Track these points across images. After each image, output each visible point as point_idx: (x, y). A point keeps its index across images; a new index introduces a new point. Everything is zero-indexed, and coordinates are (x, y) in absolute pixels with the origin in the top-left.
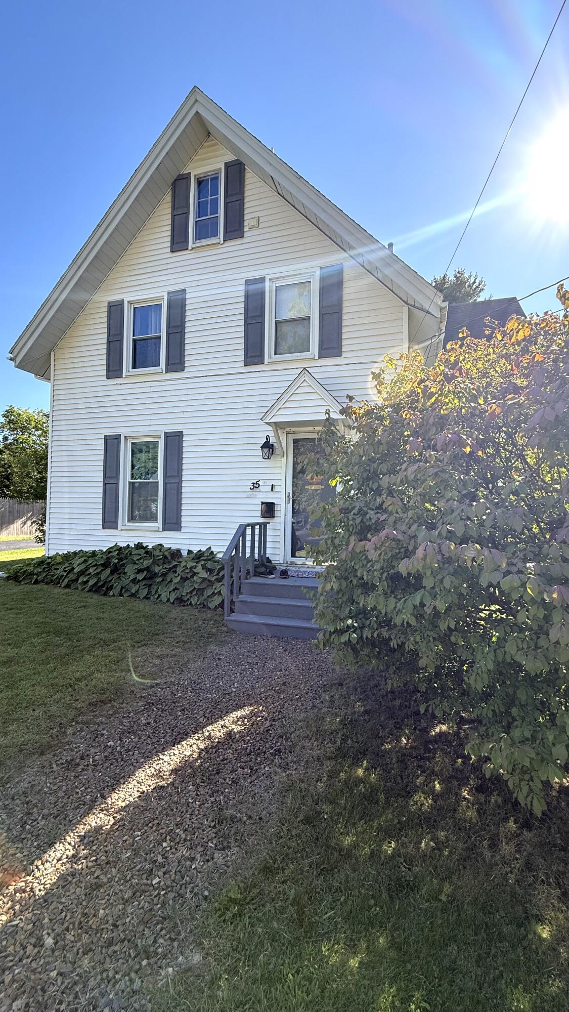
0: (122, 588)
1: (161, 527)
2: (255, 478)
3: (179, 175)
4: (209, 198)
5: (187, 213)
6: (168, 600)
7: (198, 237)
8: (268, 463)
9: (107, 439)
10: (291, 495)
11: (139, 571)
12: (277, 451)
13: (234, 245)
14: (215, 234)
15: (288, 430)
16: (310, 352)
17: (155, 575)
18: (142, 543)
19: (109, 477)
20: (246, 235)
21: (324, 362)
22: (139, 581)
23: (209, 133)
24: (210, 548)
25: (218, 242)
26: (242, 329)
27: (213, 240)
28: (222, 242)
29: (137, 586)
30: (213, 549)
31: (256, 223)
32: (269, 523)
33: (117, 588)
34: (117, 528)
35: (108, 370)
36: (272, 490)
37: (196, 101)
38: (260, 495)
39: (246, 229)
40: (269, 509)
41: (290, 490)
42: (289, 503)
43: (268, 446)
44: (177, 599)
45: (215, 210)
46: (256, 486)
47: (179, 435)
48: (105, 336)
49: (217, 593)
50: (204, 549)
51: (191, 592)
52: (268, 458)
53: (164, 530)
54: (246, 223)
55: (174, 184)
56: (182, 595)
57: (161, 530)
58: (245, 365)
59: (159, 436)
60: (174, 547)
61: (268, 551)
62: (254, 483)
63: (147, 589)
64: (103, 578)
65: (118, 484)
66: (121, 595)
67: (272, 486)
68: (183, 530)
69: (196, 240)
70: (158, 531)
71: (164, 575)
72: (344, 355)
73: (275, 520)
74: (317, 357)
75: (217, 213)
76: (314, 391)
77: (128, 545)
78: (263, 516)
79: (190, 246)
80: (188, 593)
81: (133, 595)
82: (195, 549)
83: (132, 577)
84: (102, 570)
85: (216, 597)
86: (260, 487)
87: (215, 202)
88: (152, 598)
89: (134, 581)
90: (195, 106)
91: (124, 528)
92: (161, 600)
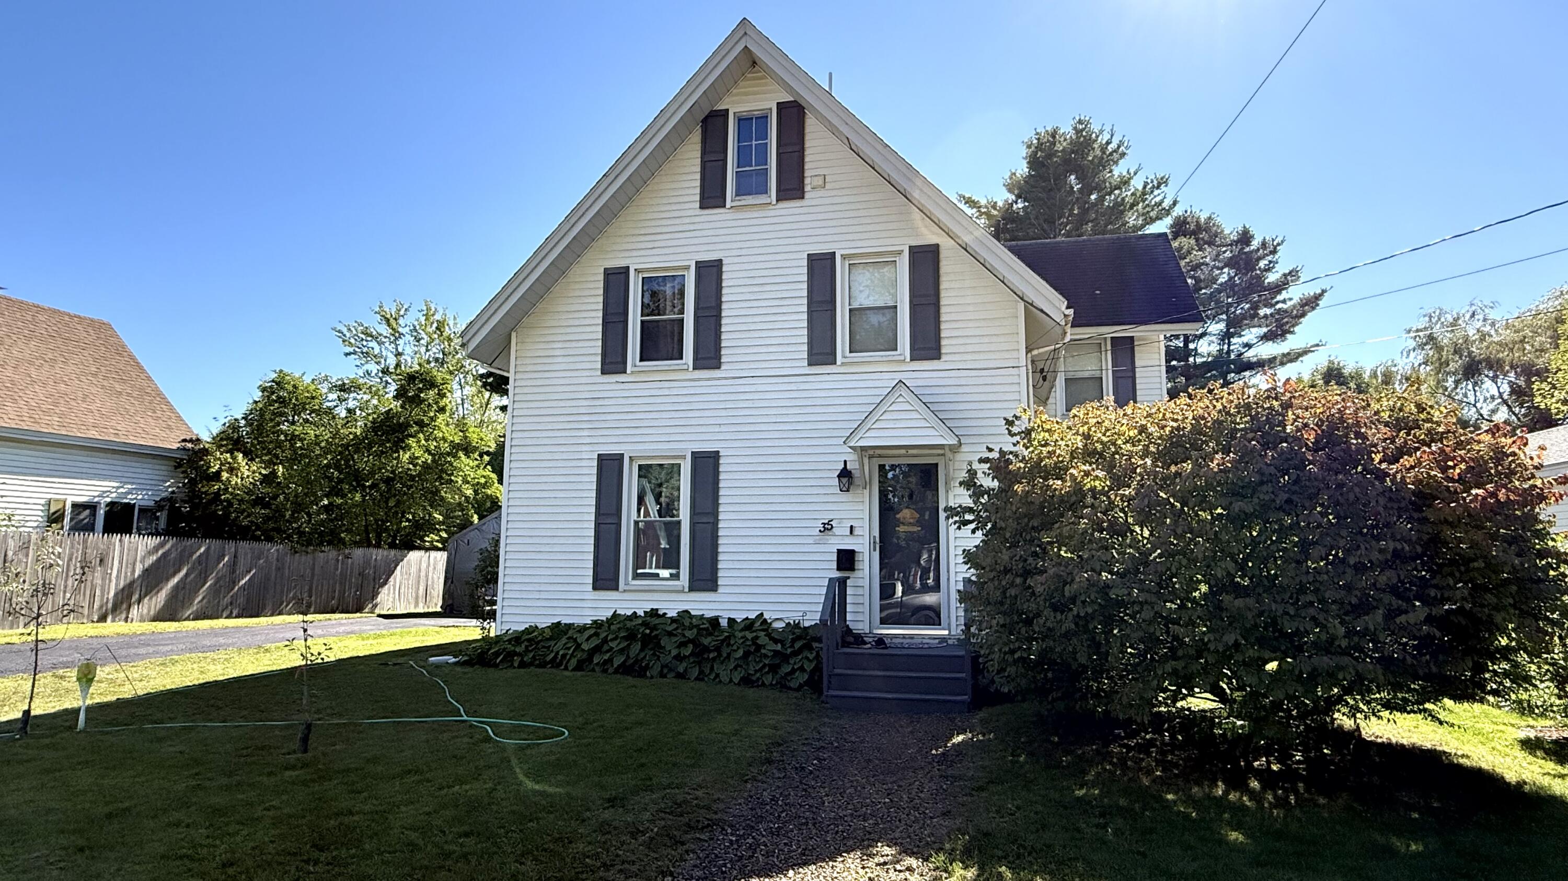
0: (663, 667)
1: (687, 585)
2: (826, 517)
3: (712, 111)
4: (754, 143)
5: (725, 161)
6: (731, 681)
7: (739, 193)
8: (845, 497)
9: (603, 460)
10: (878, 540)
11: (683, 645)
12: (857, 481)
13: (790, 207)
14: (765, 191)
15: (871, 452)
16: (898, 352)
17: (706, 649)
18: (657, 610)
19: (603, 514)
20: (807, 195)
21: (918, 365)
22: (685, 657)
23: (754, 62)
24: (762, 614)
25: (769, 201)
26: (805, 316)
27: (762, 199)
28: (774, 202)
29: (684, 664)
30: (766, 616)
31: (821, 182)
32: (849, 578)
33: (655, 667)
34: (617, 589)
35: (603, 363)
36: (851, 532)
37: (746, 33)
38: (833, 540)
39: (807, 188)
40: (846, 560)
41: (876, 533)
42: (875, 550)
43: (845, 474)
44: (742, 679)
45: (764, 160)
46: (827, 528)
47: (715, 456)
48: (600, 314)
49: (798, 669)
50: (752, 616)
51: (761, 669)
52: (848, 491)
53: (691, 589)
54: (807, 181)
55: (705, 121)
56: (749, 674)
57: (687, 590)
58: (809, 365)
59: (684, 457)
60: (709, 614)
61: (849, 617)
62: (824, 524)
63: (697, 668)
64: (632, 655)
65: (619, 525)
66: (663, 676)
67: (852, 527)
68: (720, 590)
69: (737, 195)
70: (683, 591)
71: (718, 649)
72: (944, 358)
73: (857, 574)
74: (908, 359)
75: (766, 164)
76: (912, 408)
77: (635, 613)
78: (839, 569)
79: (729, 204)
80: (756, 671)
81: (680, 676)
82: (739, 616)
83: (674, 652)
84: (629, 645)
85: (797, 674)
86: (834, 530)
87: (763, 151)
88: (706, 679)
89: (678, 658)
90: (743, 40)
91: (627, 588)
92: (720, 681)
